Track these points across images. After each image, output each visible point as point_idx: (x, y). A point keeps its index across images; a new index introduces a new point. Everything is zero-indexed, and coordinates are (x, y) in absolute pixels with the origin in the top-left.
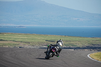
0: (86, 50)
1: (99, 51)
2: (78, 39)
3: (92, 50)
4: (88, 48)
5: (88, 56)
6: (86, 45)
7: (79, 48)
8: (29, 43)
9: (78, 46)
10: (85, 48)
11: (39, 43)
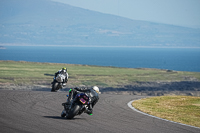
0: (125, 93)
1: (150, 95)
2: (108, 71)
3: (136, 92)
4: (129, 88)
5: (129, 105)
6: (126, 83)
7: (111, 89)
8: (12, 79)
9: (110, 85)
10: (123, 90)
11: (32, 80)
